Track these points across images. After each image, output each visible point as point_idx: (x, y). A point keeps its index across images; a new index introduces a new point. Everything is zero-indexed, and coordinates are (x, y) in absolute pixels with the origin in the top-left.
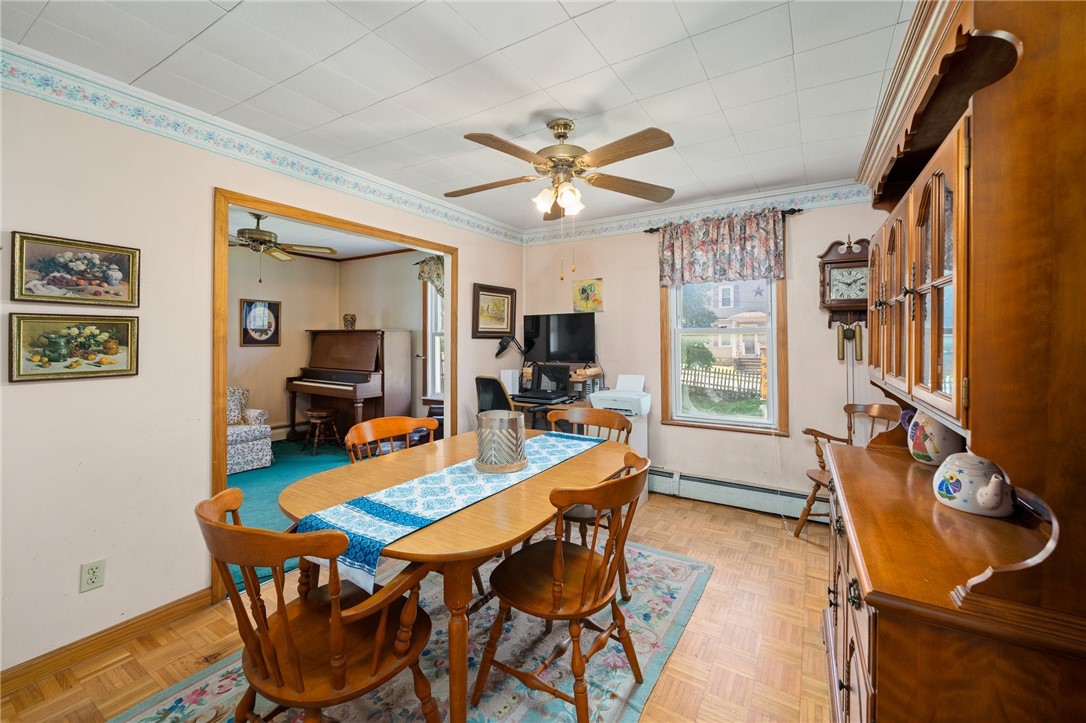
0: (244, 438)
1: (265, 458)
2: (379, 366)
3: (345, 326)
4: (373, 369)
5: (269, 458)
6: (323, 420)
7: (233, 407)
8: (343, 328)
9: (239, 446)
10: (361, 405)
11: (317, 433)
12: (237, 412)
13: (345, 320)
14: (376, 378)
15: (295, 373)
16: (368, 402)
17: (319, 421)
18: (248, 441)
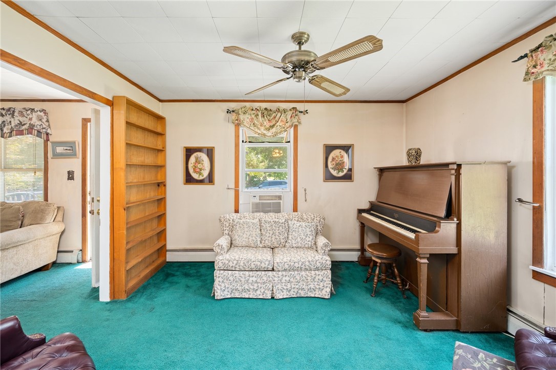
0: (307, 267)
1: (325, 289)
2: (452, 210)
3: (409, 161)
4: (443, 214)
5: (328, 290)
6: (383, 261)
7: (309, 233)
8: (408, 164)
9: (303, 273)
10: (426, 261)
11: (377, 272)
12: (311, 237)
13: (409, 154)
14: (448, 228)
15: (366, 206)
16: (434, 258)
17: (379, 261)
18: (311, 270)
